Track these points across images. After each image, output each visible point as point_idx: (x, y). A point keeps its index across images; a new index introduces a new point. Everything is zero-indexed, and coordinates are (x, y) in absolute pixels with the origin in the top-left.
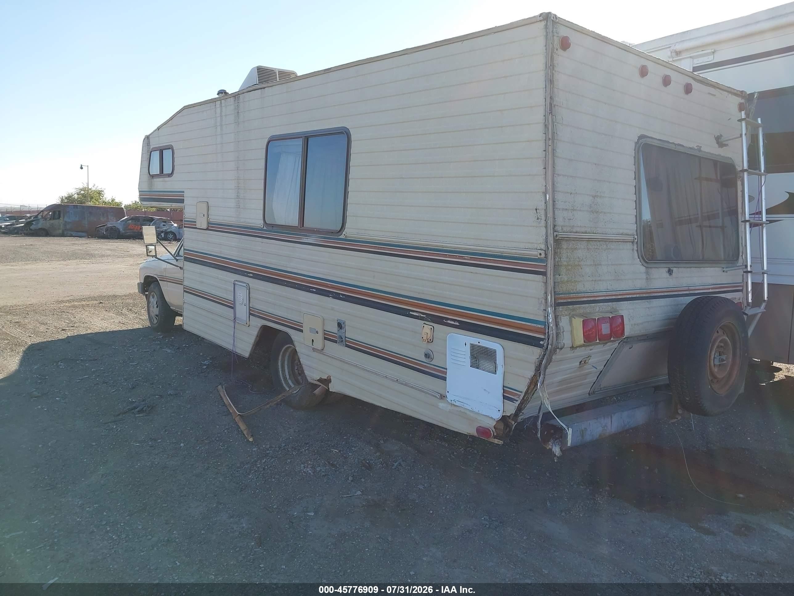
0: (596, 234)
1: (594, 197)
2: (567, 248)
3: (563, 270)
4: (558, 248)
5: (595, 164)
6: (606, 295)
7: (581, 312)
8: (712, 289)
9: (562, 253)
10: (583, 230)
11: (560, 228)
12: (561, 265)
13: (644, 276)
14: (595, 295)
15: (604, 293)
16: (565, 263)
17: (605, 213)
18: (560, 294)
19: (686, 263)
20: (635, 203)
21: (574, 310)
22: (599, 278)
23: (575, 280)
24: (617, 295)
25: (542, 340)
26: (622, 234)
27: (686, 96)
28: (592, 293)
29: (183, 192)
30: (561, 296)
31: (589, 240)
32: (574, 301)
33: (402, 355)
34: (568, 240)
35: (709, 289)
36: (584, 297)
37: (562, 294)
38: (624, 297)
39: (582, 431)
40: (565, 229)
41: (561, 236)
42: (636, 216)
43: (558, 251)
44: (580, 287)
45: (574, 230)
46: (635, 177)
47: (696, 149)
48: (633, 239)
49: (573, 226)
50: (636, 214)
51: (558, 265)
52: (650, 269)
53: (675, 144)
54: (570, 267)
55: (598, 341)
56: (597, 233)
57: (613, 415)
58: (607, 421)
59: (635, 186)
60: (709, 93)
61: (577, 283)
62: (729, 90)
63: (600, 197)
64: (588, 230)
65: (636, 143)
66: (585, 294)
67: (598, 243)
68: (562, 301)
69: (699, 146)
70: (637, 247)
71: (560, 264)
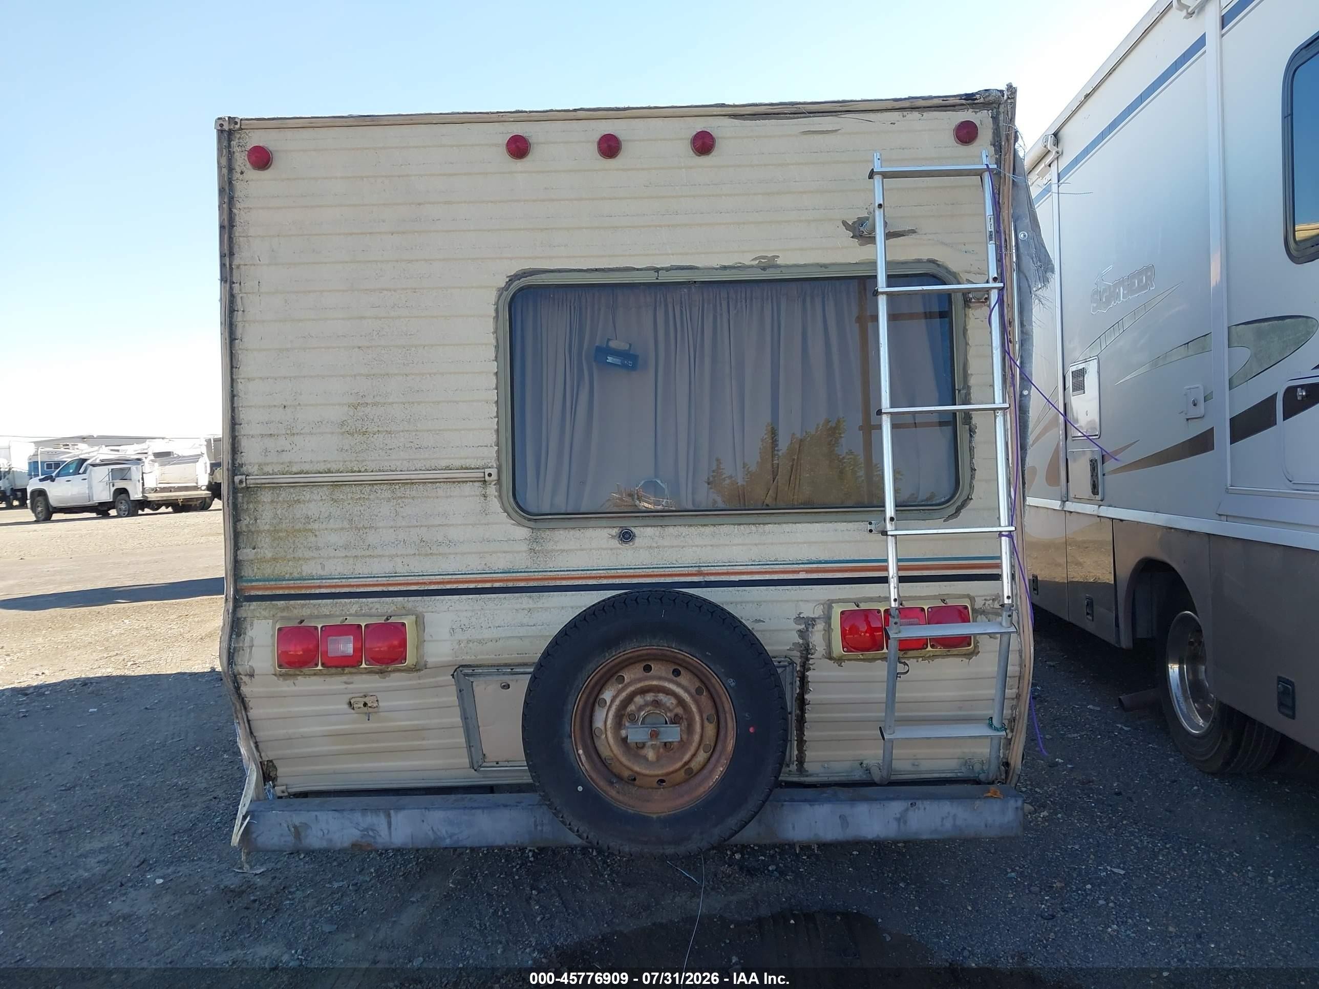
0: (360, 472)
1: (356, 406)
2: (272, 501)
3: (264, 541)
4: (248, 503)
5: (359, 348)
6: (385, 582)
7: (304, 614)
9: (260, 511)
10: (322, 467)
11: (256, 467)
12: (259, 532)
13: (524, 546)
14: (352, 584)
16: (267, 527)
17: (389, 432)
18: (252, 581)
20: (494, 405)
21: (285, 609)
22: (368, 553)
23: (297, 555)
24: (425, 583)
26: (448, 468)
27: (698, 161)
28: (344, 580)
30: (254, 584)
31: (336, 485)
32: (293, 592)
34: (276, 486)
36: (320, 587)
37: (257, 580)
39: (295, 827)
40: (268, 469)
41: (252, 481)
42: (498, 431)
43: (251, 506)
44: (309, 569)
45: (294, 470)
46: (497, 356)
48: (482, 475)
49: (290, 462)
50: (496, 427)
51: (250, 531)
52: (546, 532)
54: (282, 534)
55: (320, 668)
56: (363, 470)
57: (393, 813)
58: (378, 821)
59: (496, 374)
60: (810, 132)
61: (301, 562)
63: (375, 404)
64: (334, 467)
65: (504, 289)
66: (324, 581)
67: (368, 489)
68: (260, 593)
70: (500, 491)
71: (253, 529)
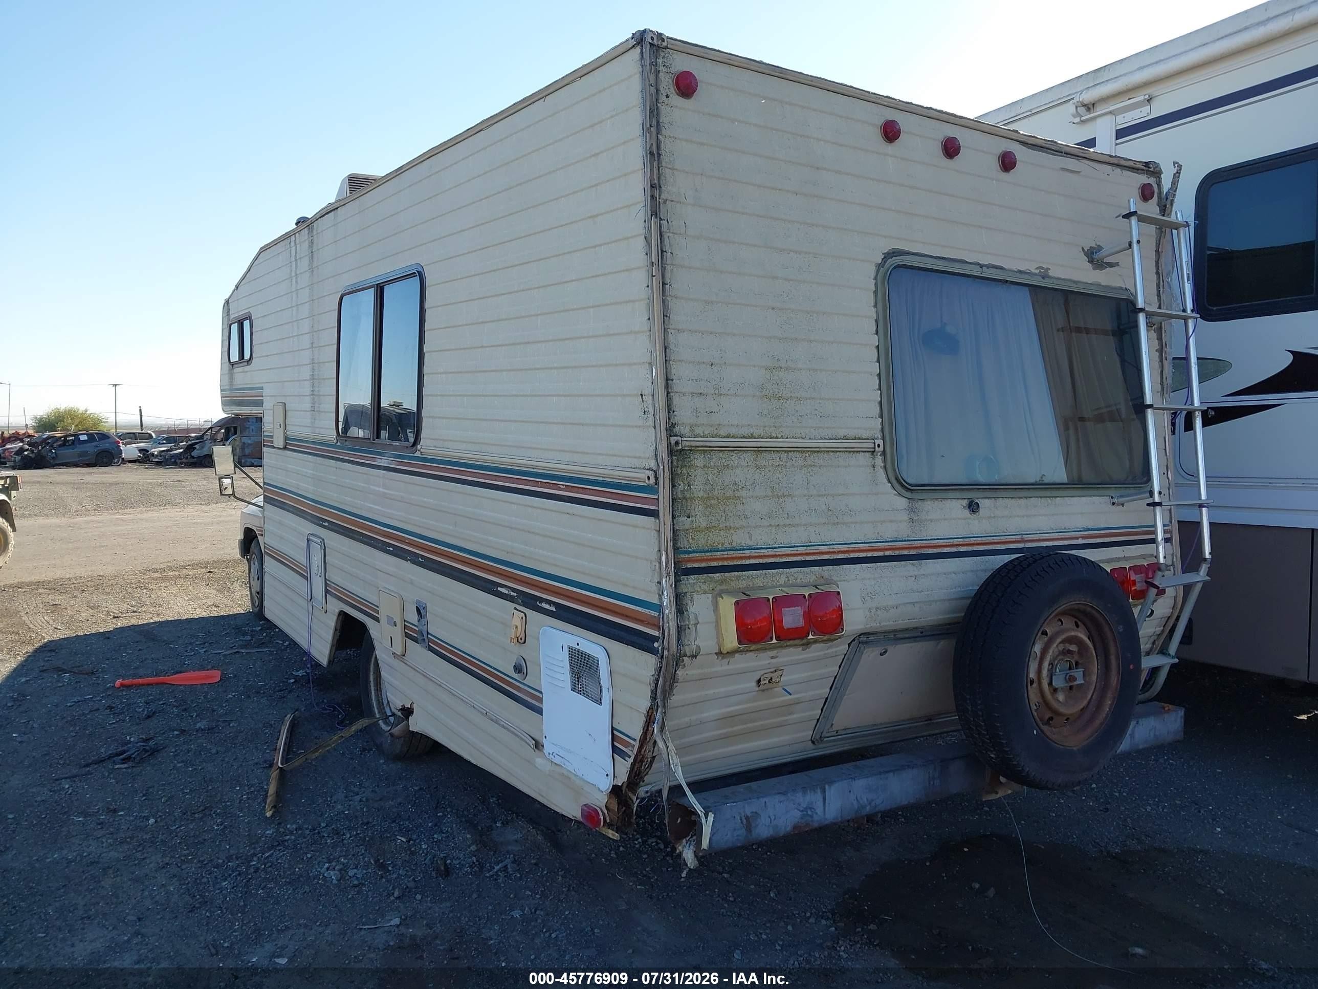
0: (777, 438)
1: (771, 370)
2: (705, 466)
3: (698, 509)
4: (682, 467)
5: (773, 309)
6: (804, 552)
7: (741, 586)
8: (1084, 537)
9: (693, 475)
10: (745, 431)
11: (688, 428)
12: (692, 499)
13: (905, 517)
14: (777, 553)
15: (801, 550)
16: (701, 494)
17: (798, 399)
18: (689, 552)
19: (1016, 489)
20: (876, 378)
21: (722, 582)
22: (787, 522)
23: (728, 524)
24: (834, 552)
25: (656, 639)
26: (845, 438)
27: (1004, 176)
28: (770, 550)
29: (262, 388)
30: (691, 555)
31: (759, 450)
32: (726, 564)
33: (491, 667)
34: (707, 450)
35: (1077, 538)
36: (750, 558)
37: (694, 552)
38: (852, 555)
39: (747, 818)
40: (699, 431)
41: (688, 443)
42: (881, 403)
43: (684, 471)
44: (740, 538)
45: (722, 433)
46: (877, 331)
47: (1036, 274)
48: (873, 445)
49: (719, 425)
50: (880, 399)
51: (685, 498)
52: (920, 503)
53: (981, 266)
54: (713, 502)
55: (774, 641)
56: (780, 436)
57: (827, 787)
58: (815, 798)
59: (878, 347)
60: (1063, 169)
61: (732, 531)
62: (1115, 161)
63: (787, 369)
64: (756, 432)
65: (879, 266)
66: (753, 551)
67: (784, 455)
68: (696, 565)
69: (1042, 268)
70: (885, 461)
71: (688, 496)
